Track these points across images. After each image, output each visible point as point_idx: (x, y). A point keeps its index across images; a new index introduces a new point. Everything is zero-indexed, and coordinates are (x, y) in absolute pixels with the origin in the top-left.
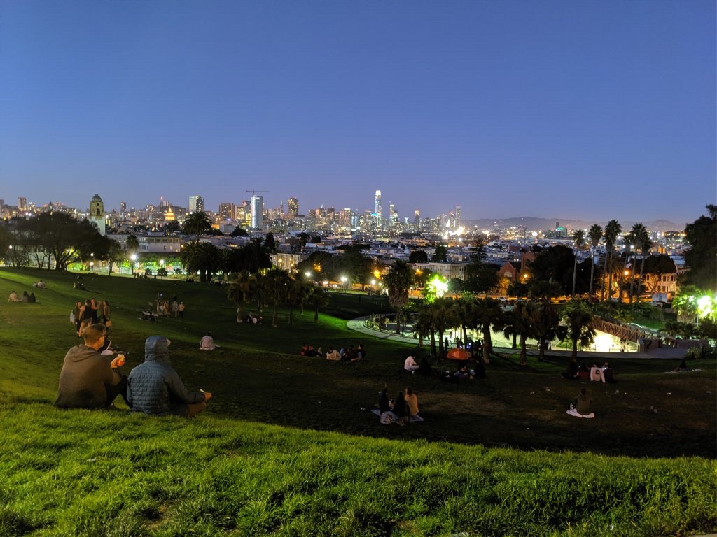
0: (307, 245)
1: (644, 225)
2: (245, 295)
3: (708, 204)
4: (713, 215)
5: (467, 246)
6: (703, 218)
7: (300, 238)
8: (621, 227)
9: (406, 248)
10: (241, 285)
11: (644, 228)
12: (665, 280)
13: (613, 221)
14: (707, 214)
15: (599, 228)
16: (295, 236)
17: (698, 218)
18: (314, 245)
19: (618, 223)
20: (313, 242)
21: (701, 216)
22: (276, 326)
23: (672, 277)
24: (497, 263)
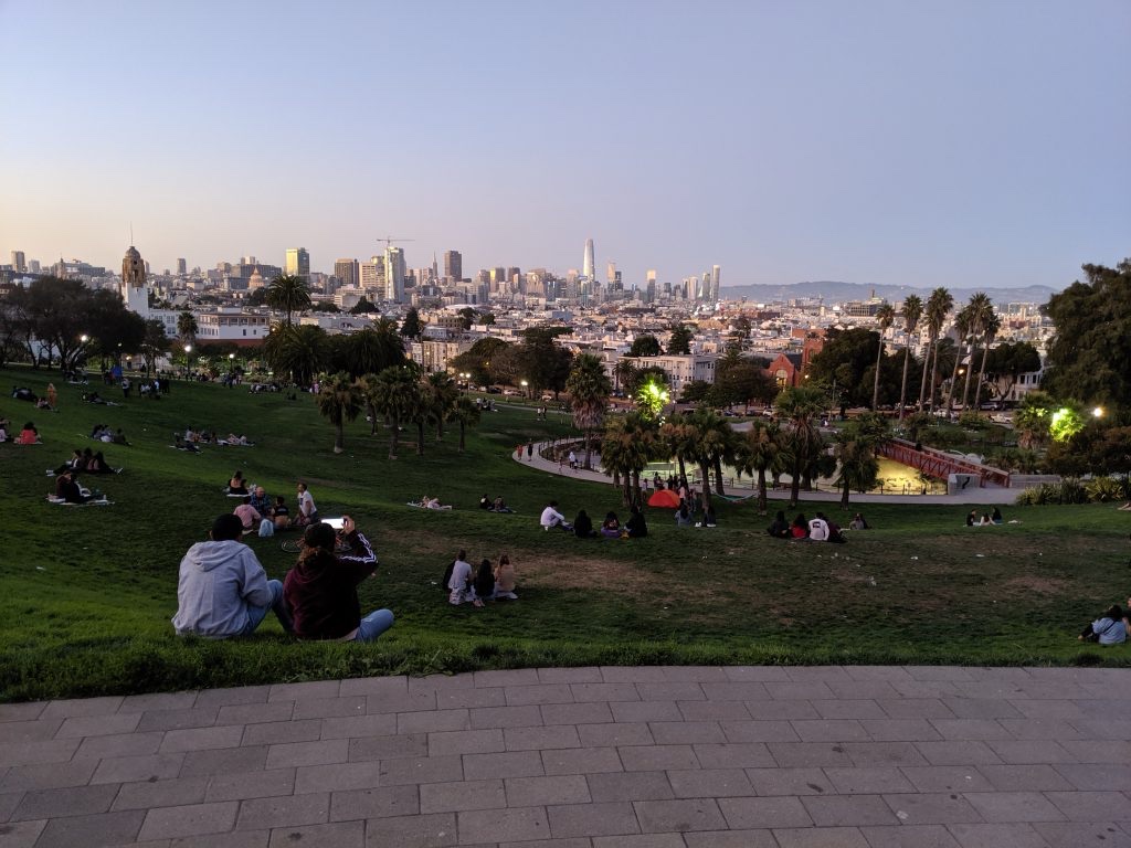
0: (473, 327)
1: (988, 297)
2: (344, 410)
3: (1086, 263)
4: (1092, 280)
5: (727, 328)
6: (1077, 285)
7: (462, 316)
8: (951, 299)
9: (629, 332)
10: (339, 394)
11: (988, 300)
12: (1022, 382)
13: (941, 290)
14: (1084, 278)
15: (918, 300)
16: (454, 313)
17: (1070, 285)
18: (483, 328)
19: (949, 293)
20: (481, 323)
21: (1074, 281)
22: (394, 458)
23: (1035, 377)
24: (768, 356)
